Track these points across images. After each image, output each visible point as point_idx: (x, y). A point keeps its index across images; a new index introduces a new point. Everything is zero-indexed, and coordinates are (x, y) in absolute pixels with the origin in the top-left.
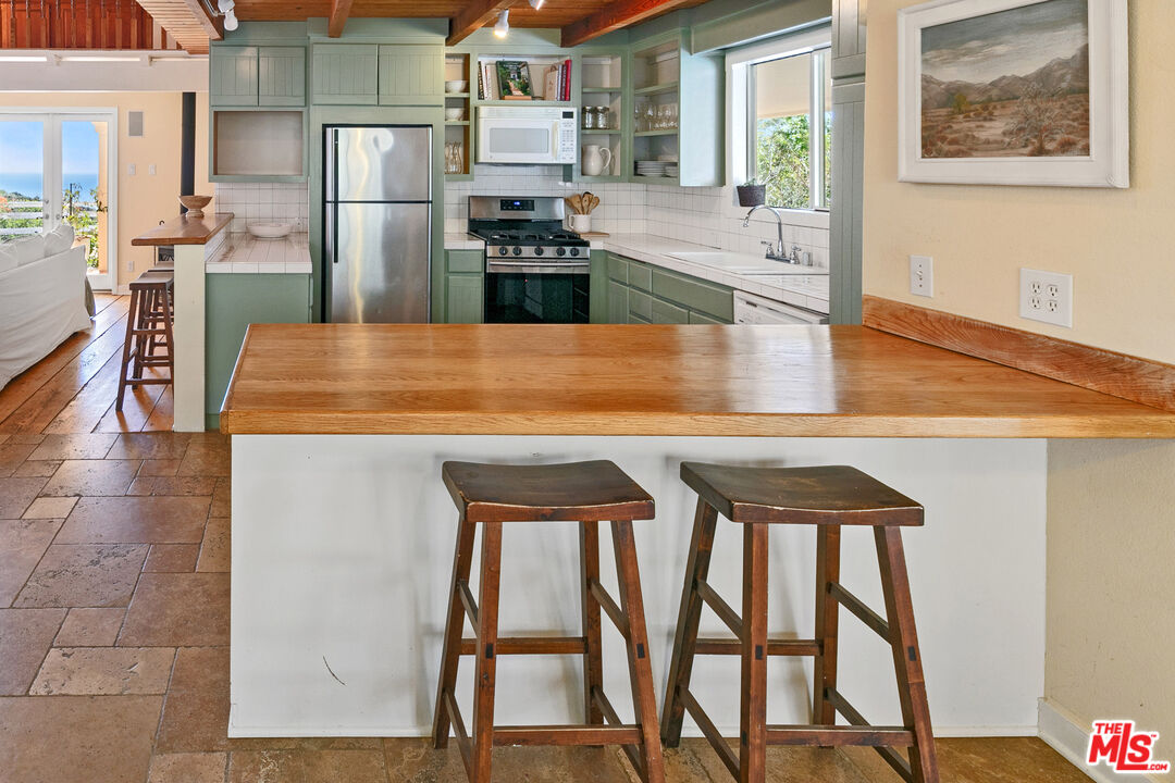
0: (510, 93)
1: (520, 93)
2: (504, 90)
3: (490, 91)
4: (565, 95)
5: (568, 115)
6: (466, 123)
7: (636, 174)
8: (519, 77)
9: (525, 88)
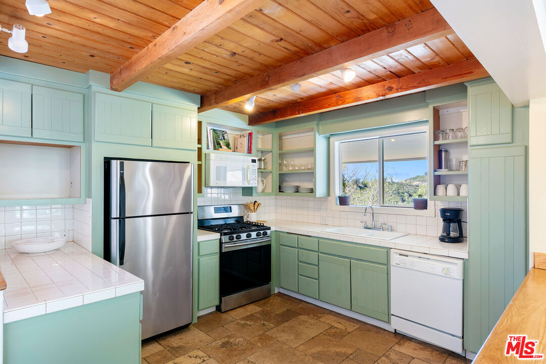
0: (221, 147)
1: (226, 148)
2: (217, 146)
3: (211, 146)
4: (250, 151)
5: (254, 161)
6: (200, 163)
7: (280, 192)
8: (224, 139)
9: (228, 145)
